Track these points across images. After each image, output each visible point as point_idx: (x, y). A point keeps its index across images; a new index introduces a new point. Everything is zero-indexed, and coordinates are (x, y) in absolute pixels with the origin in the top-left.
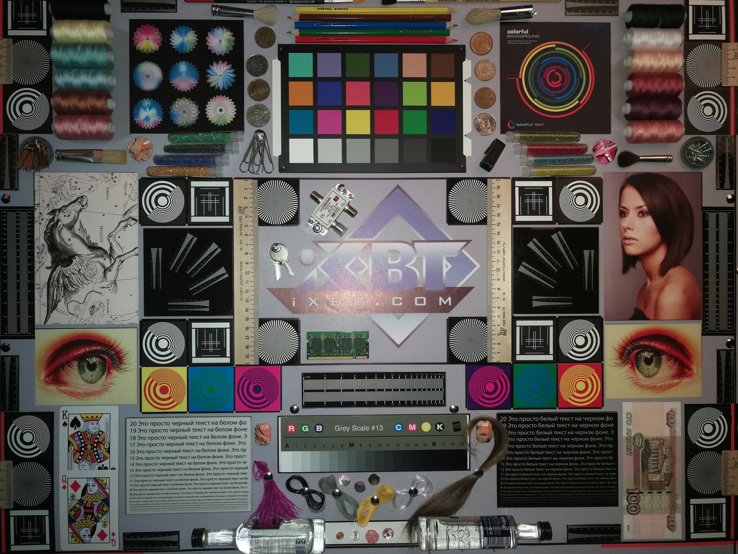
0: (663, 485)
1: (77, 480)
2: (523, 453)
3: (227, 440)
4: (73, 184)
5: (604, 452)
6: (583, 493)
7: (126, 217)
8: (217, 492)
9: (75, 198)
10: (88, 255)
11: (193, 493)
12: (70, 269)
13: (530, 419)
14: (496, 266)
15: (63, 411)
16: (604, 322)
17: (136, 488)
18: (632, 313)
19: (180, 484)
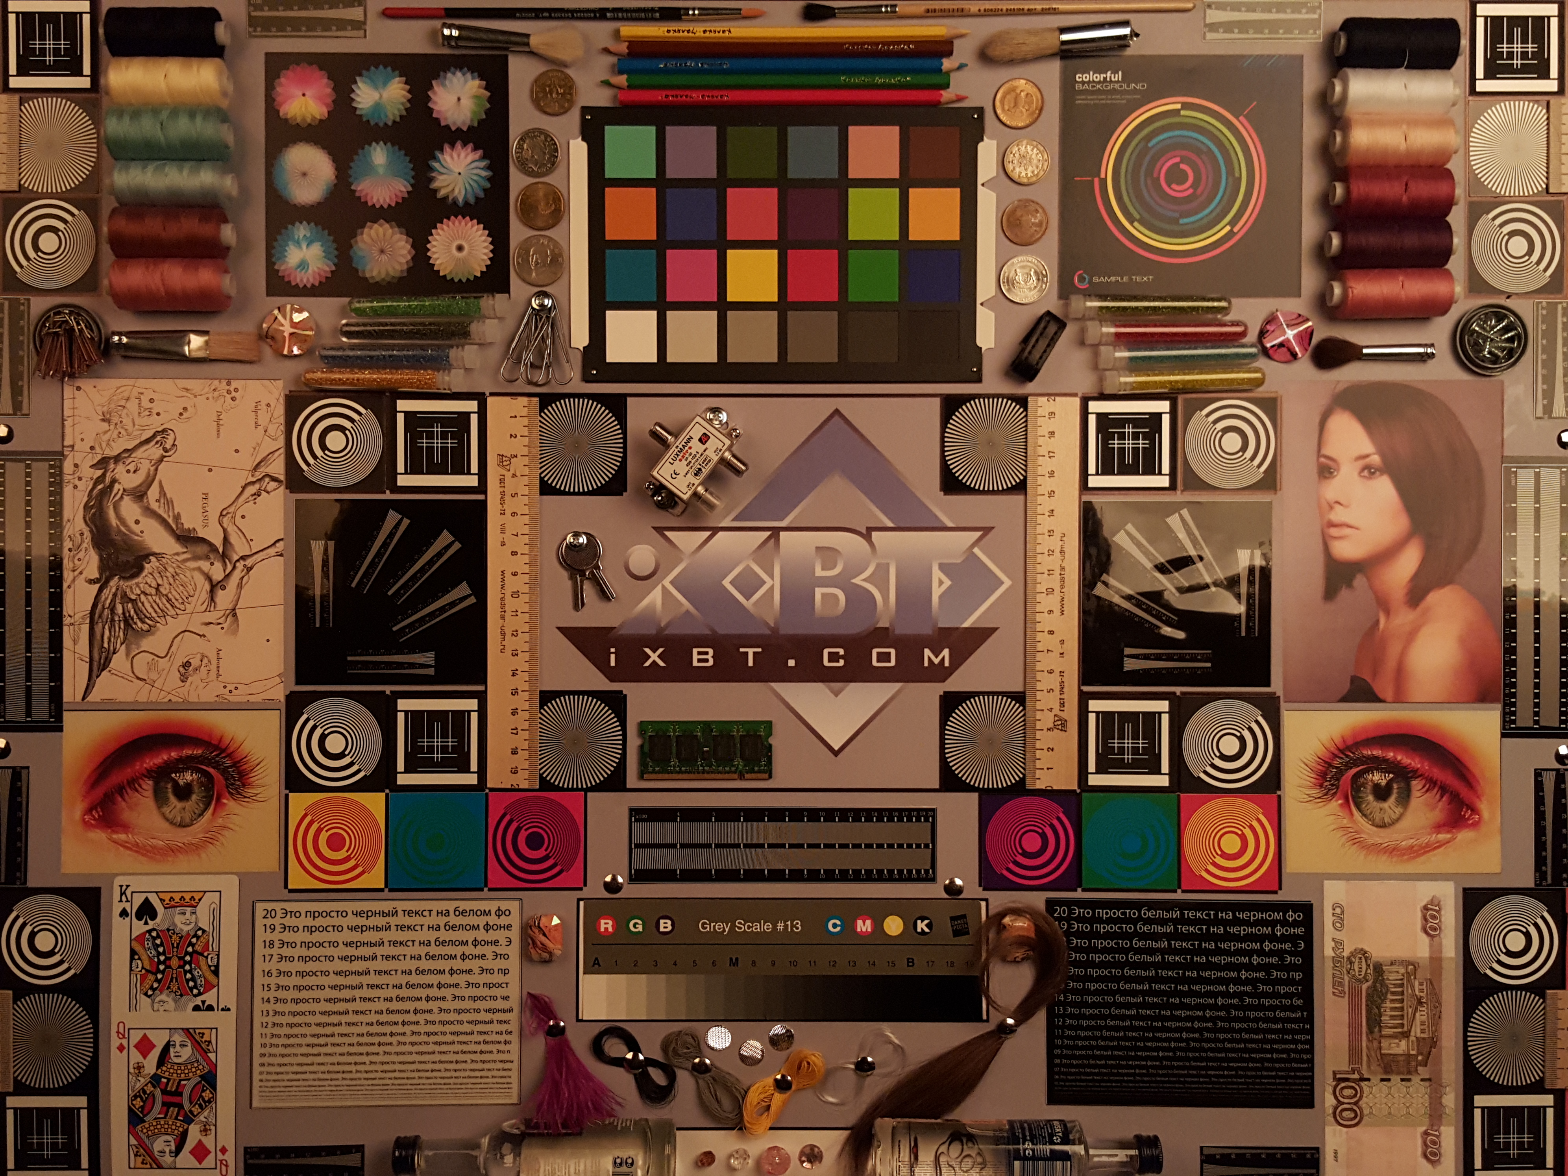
0: (1414, 1064)
1: (147, 1032)
2: (1103, 986)
3: (469, 950)
4: (146, 404)
5: (1282, 989)
6: (1237, 1076)
7: (258, 475)
8: (446, 1062)
9: (150, 434)
10: (177, 554)
11: (394, 1063)
12: (137, 585)
13: (1119, 914)
14: (1043, 583)
15: (121, 886)
16: (1283, 705)
17: (274, 1050)
18: (1347, 686)
19: (367, 1044)
